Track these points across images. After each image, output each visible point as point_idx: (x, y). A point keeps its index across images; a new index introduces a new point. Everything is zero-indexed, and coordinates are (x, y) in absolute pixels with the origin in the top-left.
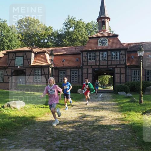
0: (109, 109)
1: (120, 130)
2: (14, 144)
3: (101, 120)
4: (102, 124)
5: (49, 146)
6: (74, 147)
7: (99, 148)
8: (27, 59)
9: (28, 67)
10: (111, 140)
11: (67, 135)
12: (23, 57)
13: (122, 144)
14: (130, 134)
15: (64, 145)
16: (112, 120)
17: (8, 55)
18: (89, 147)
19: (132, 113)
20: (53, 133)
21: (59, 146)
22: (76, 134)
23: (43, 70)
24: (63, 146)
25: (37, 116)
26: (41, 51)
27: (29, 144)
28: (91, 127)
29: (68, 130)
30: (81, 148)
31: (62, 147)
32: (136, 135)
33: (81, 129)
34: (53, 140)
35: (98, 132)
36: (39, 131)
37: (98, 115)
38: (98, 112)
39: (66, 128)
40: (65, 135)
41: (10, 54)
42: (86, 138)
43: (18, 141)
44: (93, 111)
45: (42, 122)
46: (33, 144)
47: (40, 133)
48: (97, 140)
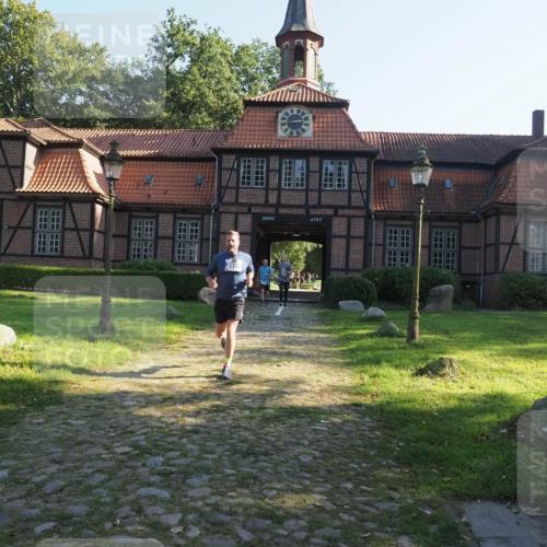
0: (309, 356)
1: (348, 421)
3: (286, 393)
4: (289, 403)
5: (127, 471)
6: (207, 470)
7: (286, 472)
8: (8, 167)
9: (12, 197)
10: (321, 451)
11: (181, 438)
13: (354, 462)
14: (378, 433)
15: (174, 465)
16: (322, 391)
18: (254, 471)
19: (385, 370)
20: (131, 432)
21: (158, 469)
24: (173, 469)
26: (64, 139)
27: (57, 466)
28: (256, 414)
29: (181, 423)
30: (232, 475)
31: (171, 473)
32: (395, 437)
33: (224, 418)
34: (137, 452)
35: (281, 428)
36: (82, 425)
37: (277, 377)
39: (175, 417)
40: (175, 439)
42: (245, 446)
43: (16, 458)
44: (258, 363)
45: (85, 397)
46: (72, 465)
47: (86, 431)
48: (278, 450)
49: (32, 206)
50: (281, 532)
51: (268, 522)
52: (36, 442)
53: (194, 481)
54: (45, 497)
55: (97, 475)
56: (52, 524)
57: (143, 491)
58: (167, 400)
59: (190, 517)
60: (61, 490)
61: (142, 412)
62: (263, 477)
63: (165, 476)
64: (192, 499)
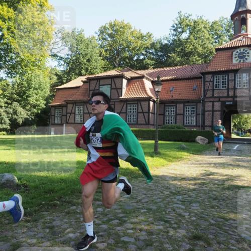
0: (248, 167)
3: (235, 180)
4: (236, 184)
5: (169, 199)
7: (232, 206)
8: (116, 89)
9: (118, 101)
12: (110, 86)
15: (186, 199)
17: (88, 84)
18: (218, 204)
20: (170, 188)
21: (180, 200)
22: (199, 191)
23: (139, 105)
26: (137, 75)
27: (145, 195)
28: (220, 186)
29: (188, 187)
30: (208, 204)
33: (206, 187)
35: (231, 192)
37: (231, 174)
38: (231, 170)
39: (186, 185)
40: (187, 192)
41: (92, 82)
42: (214, 197)
44: (222, 168)
46: (150, 196)
47: (153, 187)
48: (229, 199)
49: (125, 104)
50: (227, 223)
51: (222, 220)
52: (137, 188)
53: (194, 205)
54: (143, 203)
55: (159, 199)
56: (146, 210)
57: (175, 205)
58: (183, 179)
59: (192, 214)
60: (147, 202)
61: (173, 182)
62: (221, 207)
63: (183, 202)
64: (193, 209)
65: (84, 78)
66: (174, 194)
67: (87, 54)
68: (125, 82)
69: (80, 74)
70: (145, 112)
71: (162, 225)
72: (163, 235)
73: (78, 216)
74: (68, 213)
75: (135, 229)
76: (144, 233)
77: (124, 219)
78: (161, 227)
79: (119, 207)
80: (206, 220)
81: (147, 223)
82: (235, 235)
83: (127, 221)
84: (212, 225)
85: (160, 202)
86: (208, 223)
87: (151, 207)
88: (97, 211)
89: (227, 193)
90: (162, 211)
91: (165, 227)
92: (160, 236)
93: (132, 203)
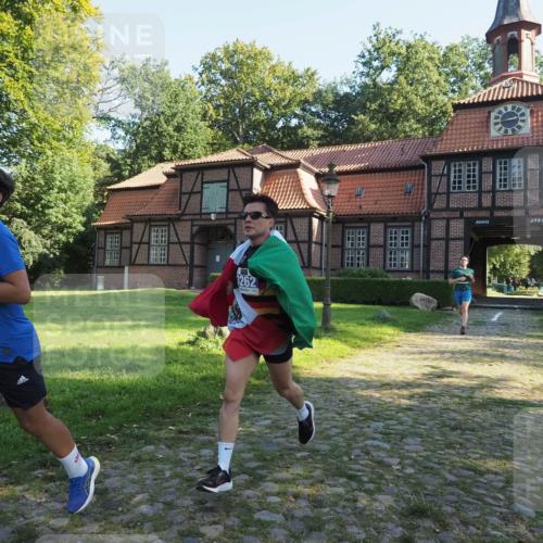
0: (524, 359)
2: (266, 419)
3: (495, 387)
4: (498, 396)
5: (356, 429)
6: (421, 436)
7: (490, 444)
8: (239, 190)
11: (397, 413)
12: (225, 184)
15: (393, 429)
16: (533, 389)
17: (178, 179)
18: (460, 440)
20: (357, 405)
21: (379, 430)
22: (422, 411)
23: (289, 225)
24: (392, 432)
25: (298, 365)
28: (464, 401)
29: (397, 402)
30: (441, 440)
31: (390, 434)
33: (435, 402)
34: (363, 418)
35: (488, 413)
37: (488, 375)
38: (486, 366)
39: (392, 398)
40: (393, 413)
41: (186, 175)
42: (453, 423)
43: (274, 413)
44: (470, 362)
45: (317, 379)
48: (483, 428)
50: (481, 480)
51: (472, 473)
53: (409, 440)
55: (334, 429)
57: (369, 442)
58: (386, 385)
59: (407, 462)
61: (364, 393)
62: (468, 445)
63: (386, 435)
64: (408, 451)
65: (168, 167)
66: (368, 418)
67: (174, 115)
68: (258, 175)
69: (160, 159)
70: (302, 242)
71: (342, 485)
72: (344, 507)
73: (159, 466)
74: (137, 460)
75: (285, 494)
76: (303, 503)
77: (260, 472)
78: (341, 490)
79: (249, 447)
80: (436, 474)
81: (311, 481)
82: (499, 506)
83: (266, 477)
84: (451, 484)
85: (337, 435)
86: (441, 481)
87: (317, 447)
88: (201, 456)
89: (480, 415)
90: (341, 456)
91: (349, 489)
92: (339, 510)
93: (276, 437)
